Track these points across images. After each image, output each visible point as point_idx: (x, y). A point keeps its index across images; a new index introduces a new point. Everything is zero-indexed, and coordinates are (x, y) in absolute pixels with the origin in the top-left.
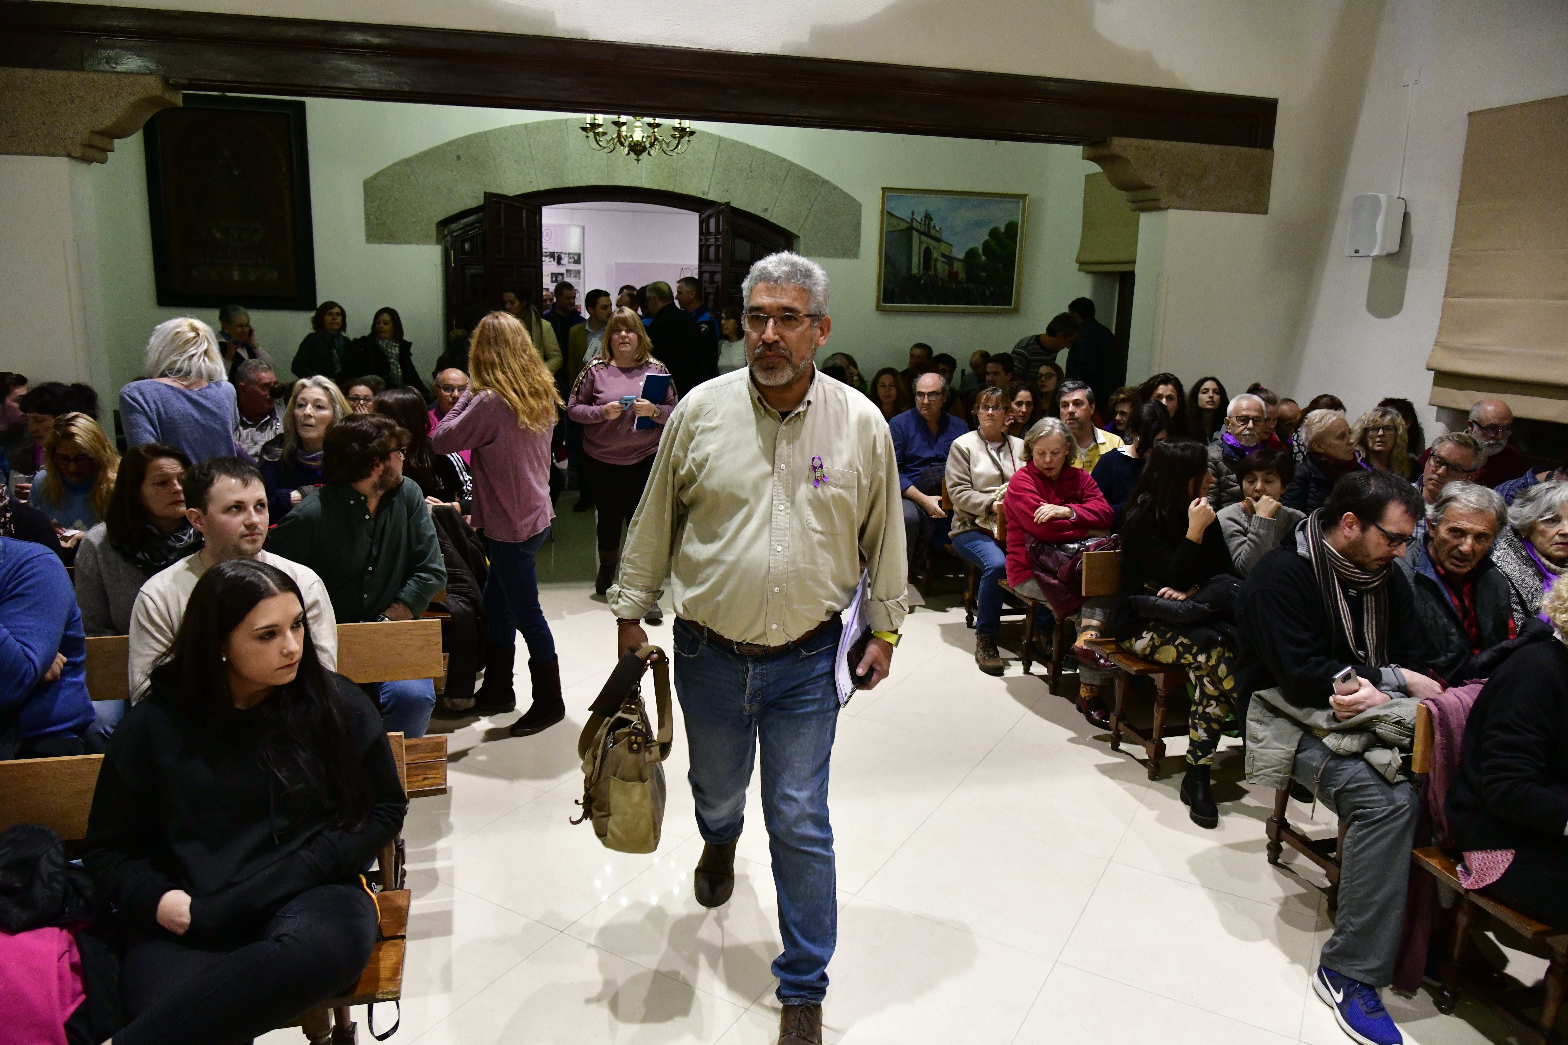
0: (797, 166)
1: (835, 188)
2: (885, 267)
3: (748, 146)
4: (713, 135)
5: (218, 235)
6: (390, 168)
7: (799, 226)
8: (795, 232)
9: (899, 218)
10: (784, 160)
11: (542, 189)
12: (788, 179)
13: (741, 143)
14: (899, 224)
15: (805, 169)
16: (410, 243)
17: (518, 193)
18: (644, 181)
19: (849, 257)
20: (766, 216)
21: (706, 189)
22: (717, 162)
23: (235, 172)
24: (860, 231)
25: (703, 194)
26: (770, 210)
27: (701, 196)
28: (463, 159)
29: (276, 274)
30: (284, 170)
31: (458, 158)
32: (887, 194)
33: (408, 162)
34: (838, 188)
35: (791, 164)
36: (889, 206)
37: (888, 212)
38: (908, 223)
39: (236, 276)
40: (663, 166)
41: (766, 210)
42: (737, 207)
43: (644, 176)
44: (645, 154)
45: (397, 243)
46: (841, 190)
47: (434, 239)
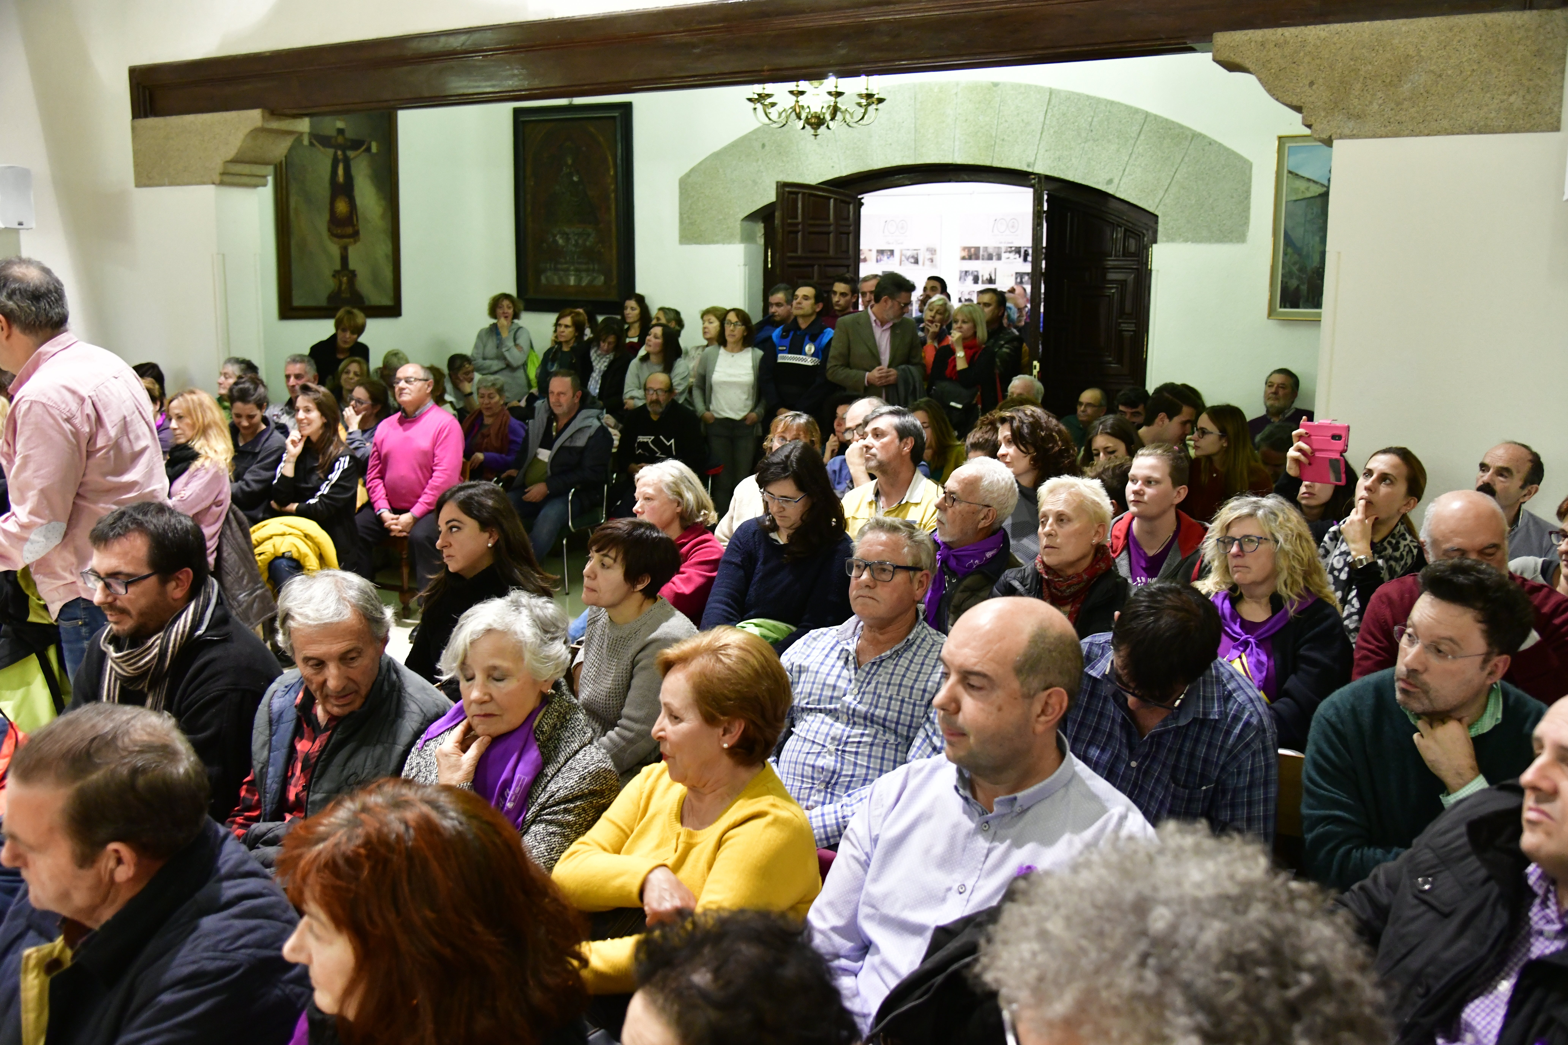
0: (1156, 117)
1: (1211, 143)
2: (1285, 254)
3: (1089, 97)
4: (1042, 88)
5: (560, 242)
6: (700, 164)
7: (1157, 200)
8: (1151, 210)
9: (1309, 180)
10: (1137, 111)
11: (844, 174)
12: (1142, 137)
13: (1078, 94)
14: (1308, 189)
15: (1167, 120)
16: (717, 242)
17: (820, 181)
18: (956, 155)
19: (1231, 241)
20: (1110, 190)
21: (1032, 160)
22: (1047, 122)
23: (575, 179)
24: (1249, 203)
25: (1028, 166)
26: (1116, 181)
27: (1025, 169)
28: (767, 148)
29: (602, 278)
30: (612, 173)
31: (763, 146)
32: (1287, 145)
33: (717, 155)
34: (1216, 142)
35: (1147, 115)
36: (1290, 163)
37: (1290, 172)
38: (1323, 185)
39: (572, 281)
40: (980, 134)
41: (1110, 182)
42: (1072, 180)
43: (957, 148)
44: (823, 128)
45: (705, 243)
46: (1220, 144)
47: (739, 237)
